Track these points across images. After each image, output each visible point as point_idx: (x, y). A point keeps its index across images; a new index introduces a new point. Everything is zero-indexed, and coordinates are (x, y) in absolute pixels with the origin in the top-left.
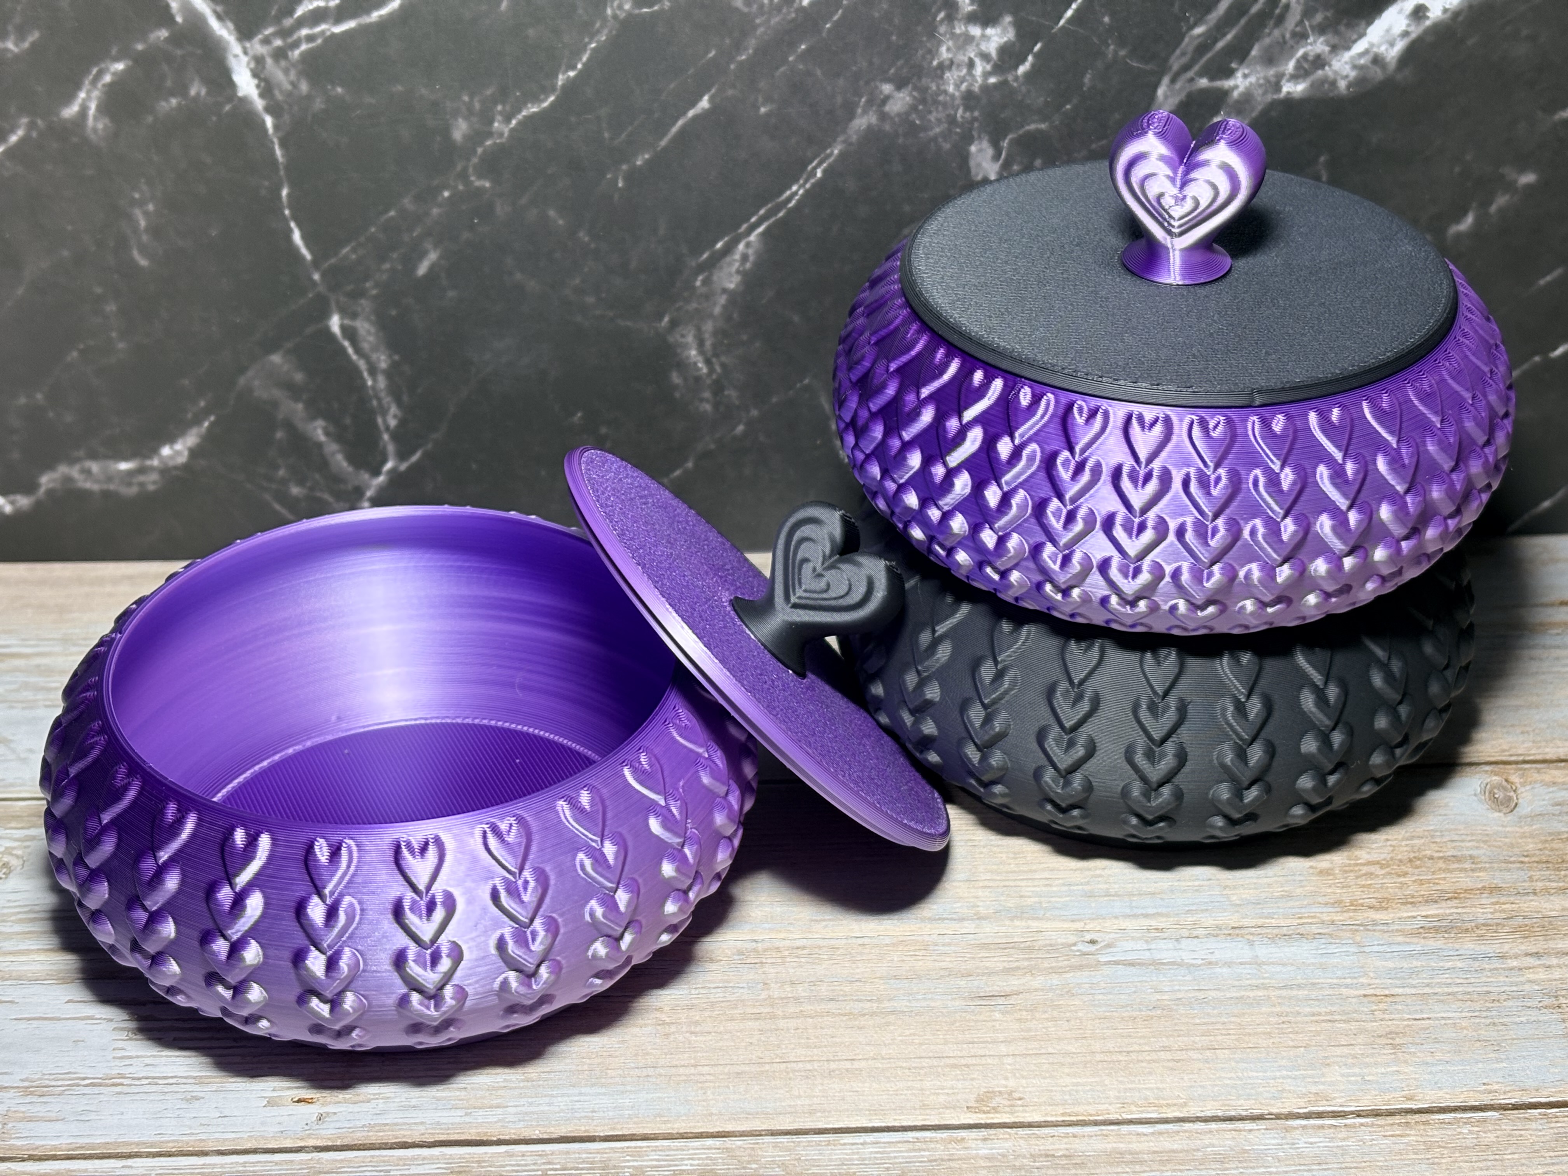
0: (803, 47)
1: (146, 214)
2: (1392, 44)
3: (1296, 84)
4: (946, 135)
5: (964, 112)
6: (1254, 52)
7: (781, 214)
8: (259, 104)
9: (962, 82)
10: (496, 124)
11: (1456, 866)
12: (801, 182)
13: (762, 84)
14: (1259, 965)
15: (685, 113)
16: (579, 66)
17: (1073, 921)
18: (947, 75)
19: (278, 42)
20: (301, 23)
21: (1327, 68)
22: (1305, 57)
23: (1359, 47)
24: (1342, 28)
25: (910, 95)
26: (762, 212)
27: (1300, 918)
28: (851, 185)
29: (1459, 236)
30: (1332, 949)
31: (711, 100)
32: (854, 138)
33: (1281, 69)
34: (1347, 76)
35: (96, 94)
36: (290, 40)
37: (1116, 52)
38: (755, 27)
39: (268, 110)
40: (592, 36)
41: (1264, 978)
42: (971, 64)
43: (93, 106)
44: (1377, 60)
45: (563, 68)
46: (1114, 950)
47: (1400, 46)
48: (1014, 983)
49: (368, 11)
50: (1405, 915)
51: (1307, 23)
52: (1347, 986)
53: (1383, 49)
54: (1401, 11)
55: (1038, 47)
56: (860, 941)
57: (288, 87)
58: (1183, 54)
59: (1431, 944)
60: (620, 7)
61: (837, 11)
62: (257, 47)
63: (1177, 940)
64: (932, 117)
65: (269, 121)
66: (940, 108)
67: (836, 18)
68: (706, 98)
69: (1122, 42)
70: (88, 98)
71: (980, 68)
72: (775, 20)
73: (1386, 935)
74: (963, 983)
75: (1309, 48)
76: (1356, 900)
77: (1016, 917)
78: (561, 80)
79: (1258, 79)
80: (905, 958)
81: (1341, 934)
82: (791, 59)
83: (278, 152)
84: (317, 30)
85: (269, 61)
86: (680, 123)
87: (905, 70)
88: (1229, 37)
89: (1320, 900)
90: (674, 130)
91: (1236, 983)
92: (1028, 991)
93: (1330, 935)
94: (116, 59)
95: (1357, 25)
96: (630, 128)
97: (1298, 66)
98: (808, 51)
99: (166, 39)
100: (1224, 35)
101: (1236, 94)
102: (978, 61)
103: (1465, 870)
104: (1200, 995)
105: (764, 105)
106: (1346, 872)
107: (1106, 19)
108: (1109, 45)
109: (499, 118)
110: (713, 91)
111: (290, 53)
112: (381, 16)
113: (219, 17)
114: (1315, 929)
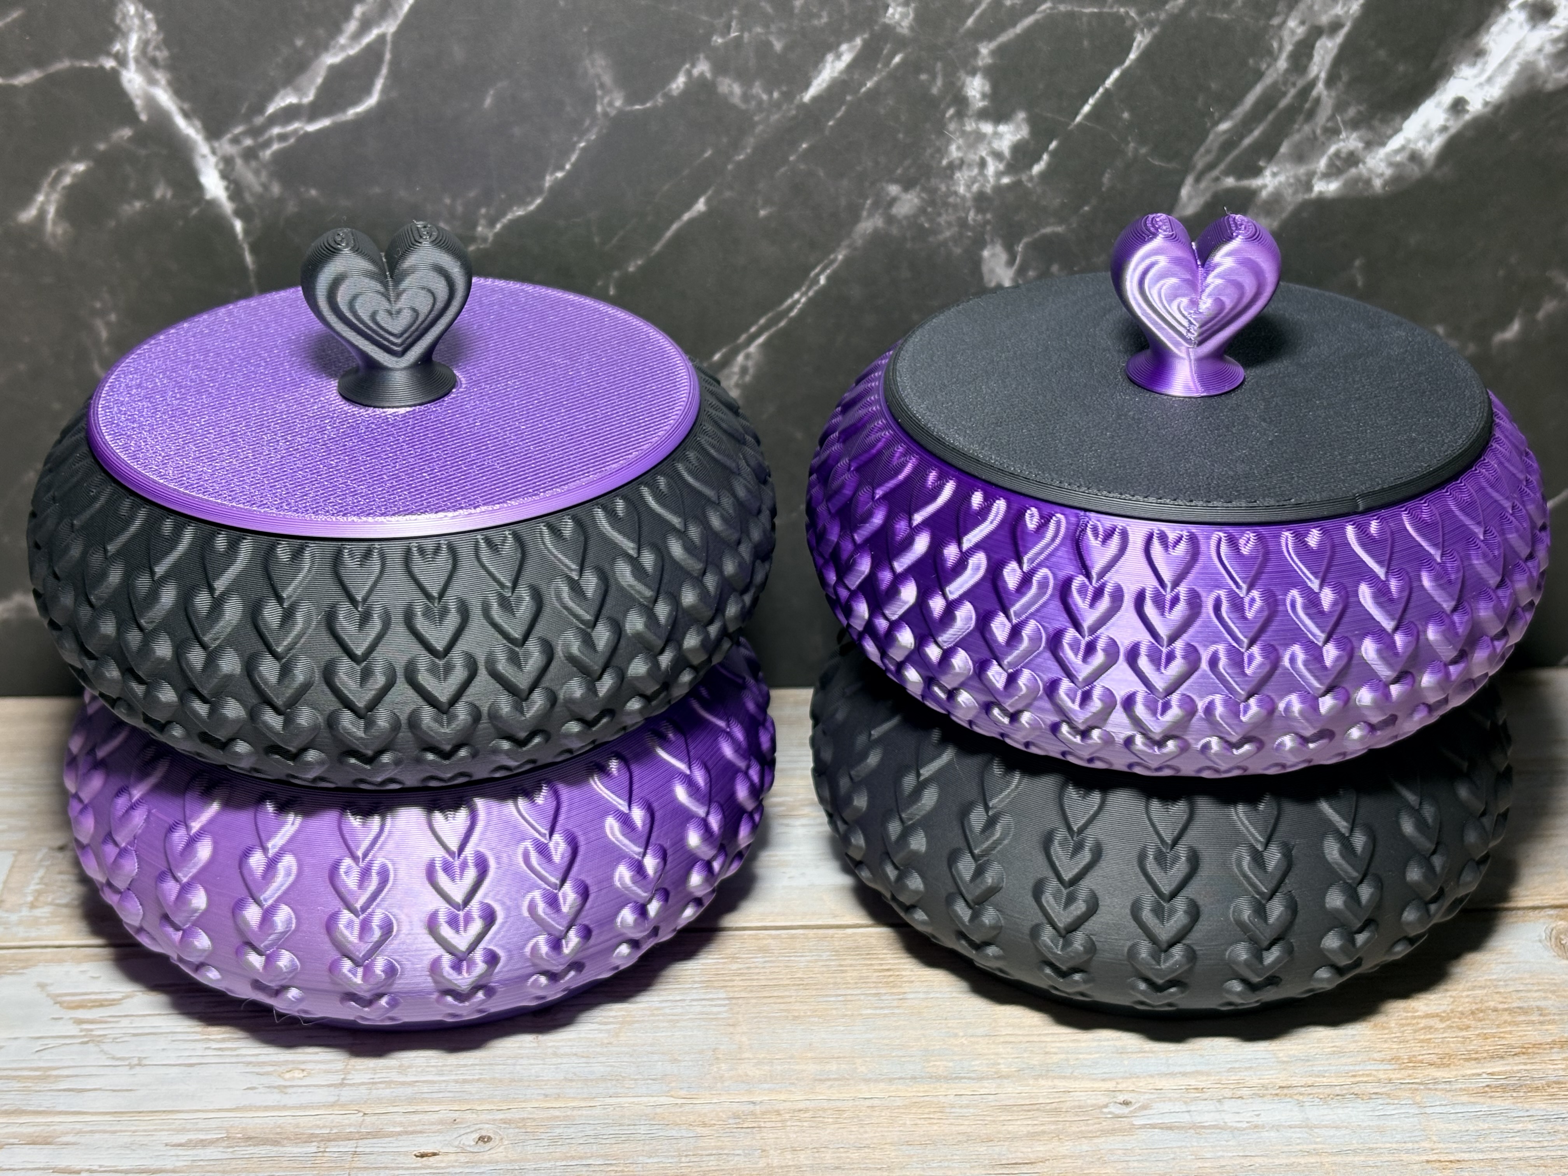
0: (804, 146)
1: (108, 324)
2: (1430, 140)
3: (1328, 183)
4: (957, 239)
5: (976, 215)
6: (1284, 149)
7: (782, 324)
8: (228, 207)
9: (973, 182)
10: (480, 229)
11: (1522, 1018)
12: (804, 289)
13: (762, 185)
14: (1311, 1128)
15: (678, 216)
16: (568, 167)
17: (1103, 1080)
18: (958, 175)
19: (248, 142)
20: (273, 120)
21: (1361, 166)
22: (1337, 154)
23: (1395, 143)
24: (1376, 123)
25: (919, 196)
26: (762, 321)
27: (1354, 1076)
28: (856, 292)
29: (1505, 344)
30: (1390, 1110)
31: (708, 202)
32: (859, 242)
33: (1312, 167)
34: (1382, 175)
35: (55, 197)
36: (261, 140)
37: (1136, 150)
38: (753, 125)
39: (238, 213)
40: (582, 135)
41: (1316, 1143)
42: (983, 164)
43: (52, 210)
44: (1415, 157)
45: (551, 169)
46: (1151, 1112)
47: (1438, 142)
48: (1040, 1149)
49: (343, 109)
50: (1469, 1072)
51: (1339, 118)
52: (1408, 1151)
53: (1420, 145)
54: (1438, 105)
55: (1053, 145)
56: (868, 1103)
57: (258, 189)
58: (1208, 152)
59: (1501, 1103)
60: (610, 104)
61: (839, 108)
62: (226, 147)
63: (1219, 1101)
64: (942, 220)
65: (238, 226)
66: (950, 210)
67: (839, 115)
68: (702, 200)
69: (1142, 140)
70: (47, 201)
71: (992, 167)
72: (775, 117)
73: (1449, 1095)
74: (982, 1149)
75: (1342, 144)
76: (1414, 1056)
77: (1040, 1076)
78: (548, 181)
79: (1288, 178)
80: (919, 1122)
81: (1400, 1093)
82: (792, 158)
83: (248, 258)
84: (291, 128)
85: (239, 162)
86: (675, 227)
87: (912, 170)
88: (1256, 133)
89: (1376, 1056)
90: (669, 234)
91: (1286, 1149)
92: (1055, 1158)
93: (1388, 1095)
94: (76, 160)
95: (1393, 119)
96: (621, 233)
97: (1331, 164)
98: (810, 150)
99: (131, 139)
100: (1251, 131)
101: (1264, 194)
102: (990, 161)
103: (1533, 1023)
104: (1246, 1162)
105: (763, 207)
106: (1403, 1025)
107: (1126, 115)
108: (1128, 143)
109: (483, 222)
110: (710, 192)
111: (261, 154)
112: (357, 114)
113: (186, 115)
114: (1370, 1088)
